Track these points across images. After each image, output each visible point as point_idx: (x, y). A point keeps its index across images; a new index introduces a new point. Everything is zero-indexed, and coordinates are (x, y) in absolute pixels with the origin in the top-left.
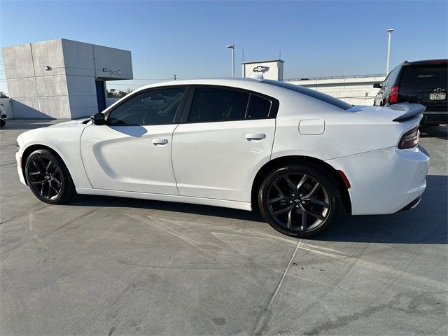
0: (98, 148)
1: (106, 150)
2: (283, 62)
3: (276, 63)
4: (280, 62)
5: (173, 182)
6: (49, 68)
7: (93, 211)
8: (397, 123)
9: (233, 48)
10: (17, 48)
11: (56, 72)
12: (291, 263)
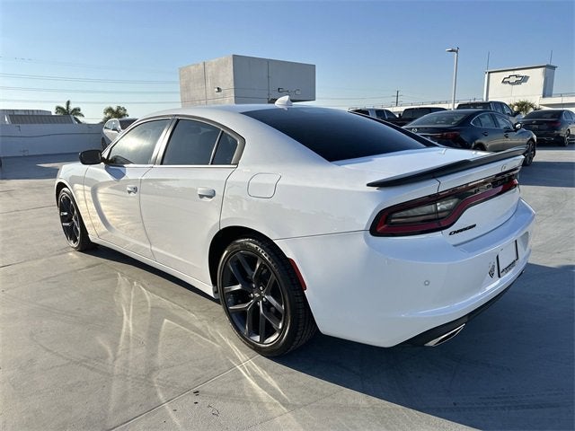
4: (549, 69)
6: (219, 90)
7: (97, 265)
8: (374, 189)
9: (457, 52)
10: (192, 68)
11: (225, 94)
12: (195, 389)
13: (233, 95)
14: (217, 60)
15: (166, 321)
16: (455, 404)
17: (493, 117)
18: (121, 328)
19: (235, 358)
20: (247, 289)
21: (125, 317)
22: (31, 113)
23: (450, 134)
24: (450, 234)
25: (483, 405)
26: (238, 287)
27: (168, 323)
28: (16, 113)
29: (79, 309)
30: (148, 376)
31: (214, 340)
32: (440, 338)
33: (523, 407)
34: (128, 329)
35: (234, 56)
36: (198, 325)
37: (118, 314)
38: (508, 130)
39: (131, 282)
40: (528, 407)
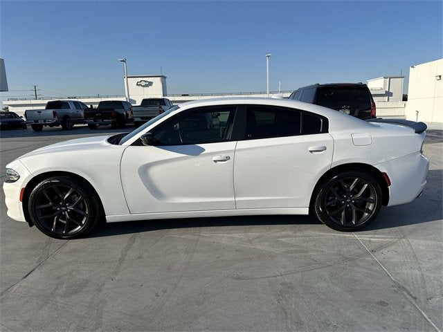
0: (144, 170)
1: (153, 172)
2: (165, 77)
3: (159, 78)
4: (163, 78)
5: (231, 197)
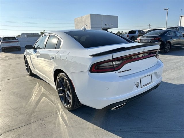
6: (86, 25)
7: (33, 80)
8: (91, 57)
9: (168, 10)
10: (78, 18)
11: (88, 27)
12: (43, 119)
13: (90, 27)
14: (86, 16)
15: (44, 97)
16: (121, 130)
17: (175, 32)
18: (30, 99)
19: (59, 110)
20: (64, 89)
21: (33, 96)
22: (33, 34)
23: (157, 38)
24: (119, 72)
25: (130, 131)
26: (61, 88)
27: (44, 98)
28: (29, 34)
29: (22, 93)
30: (31, 114)
31: (55, 104)
32: (115, 107)
33: (144, 133)
34: (32, 99)
35: (91, 14)
36: (53, 99)
37: (32, 95)
38: (181, 37)
39: (40, 85)
40: (145, 133)
